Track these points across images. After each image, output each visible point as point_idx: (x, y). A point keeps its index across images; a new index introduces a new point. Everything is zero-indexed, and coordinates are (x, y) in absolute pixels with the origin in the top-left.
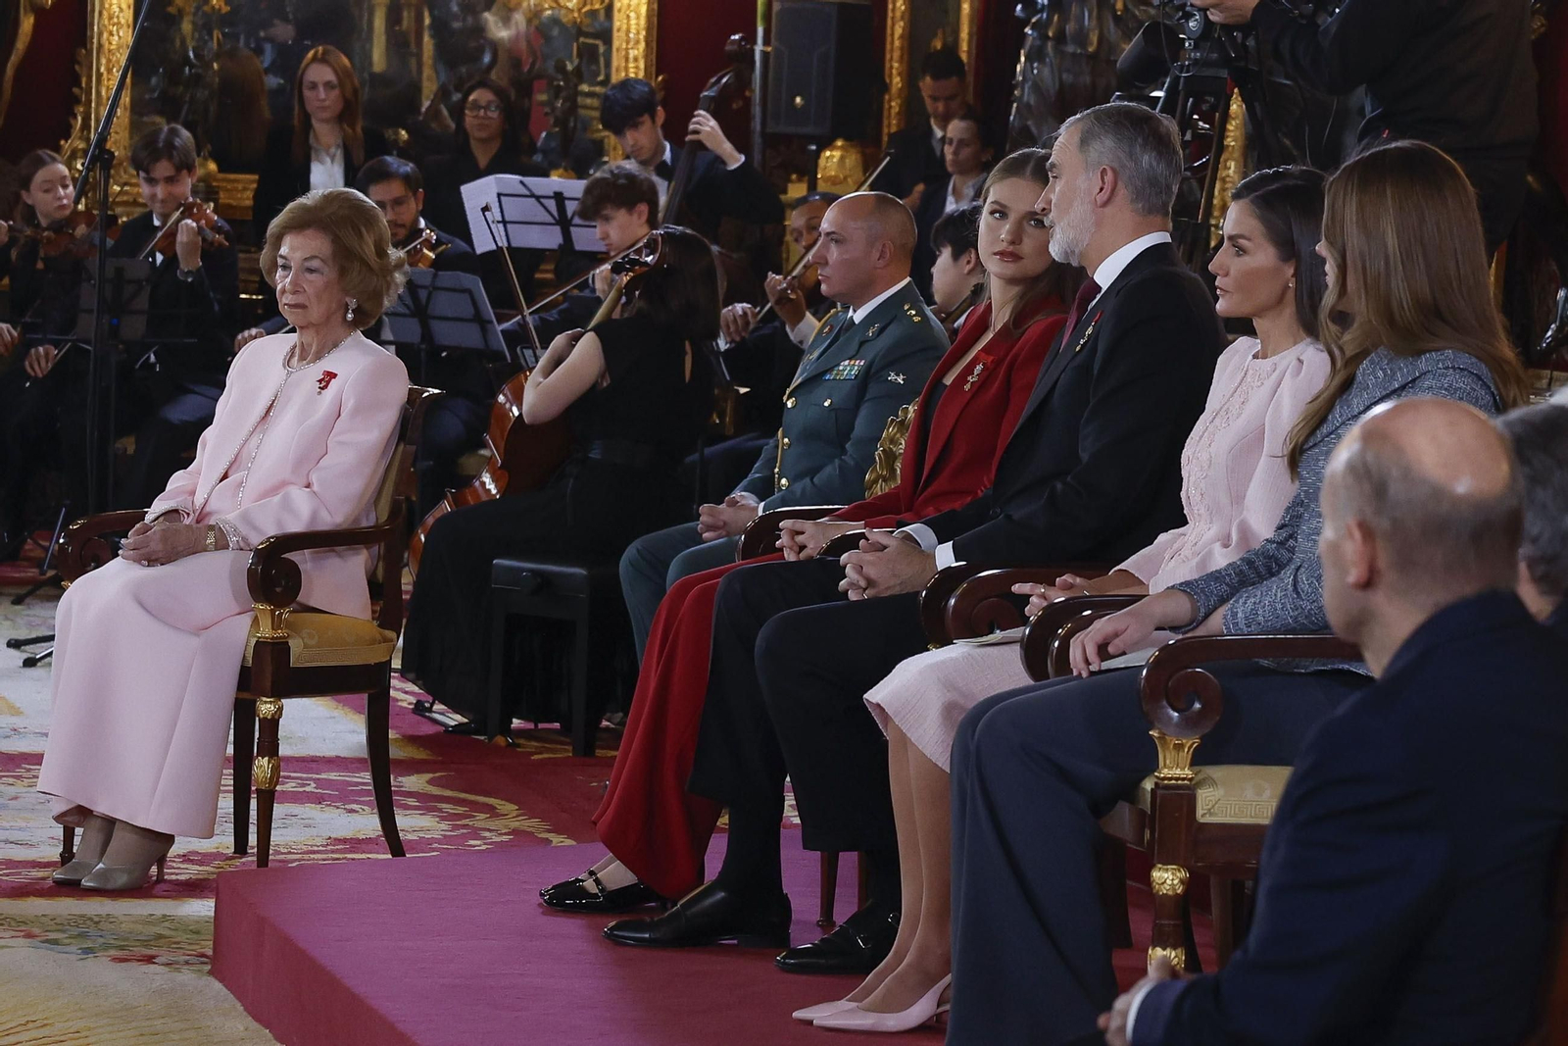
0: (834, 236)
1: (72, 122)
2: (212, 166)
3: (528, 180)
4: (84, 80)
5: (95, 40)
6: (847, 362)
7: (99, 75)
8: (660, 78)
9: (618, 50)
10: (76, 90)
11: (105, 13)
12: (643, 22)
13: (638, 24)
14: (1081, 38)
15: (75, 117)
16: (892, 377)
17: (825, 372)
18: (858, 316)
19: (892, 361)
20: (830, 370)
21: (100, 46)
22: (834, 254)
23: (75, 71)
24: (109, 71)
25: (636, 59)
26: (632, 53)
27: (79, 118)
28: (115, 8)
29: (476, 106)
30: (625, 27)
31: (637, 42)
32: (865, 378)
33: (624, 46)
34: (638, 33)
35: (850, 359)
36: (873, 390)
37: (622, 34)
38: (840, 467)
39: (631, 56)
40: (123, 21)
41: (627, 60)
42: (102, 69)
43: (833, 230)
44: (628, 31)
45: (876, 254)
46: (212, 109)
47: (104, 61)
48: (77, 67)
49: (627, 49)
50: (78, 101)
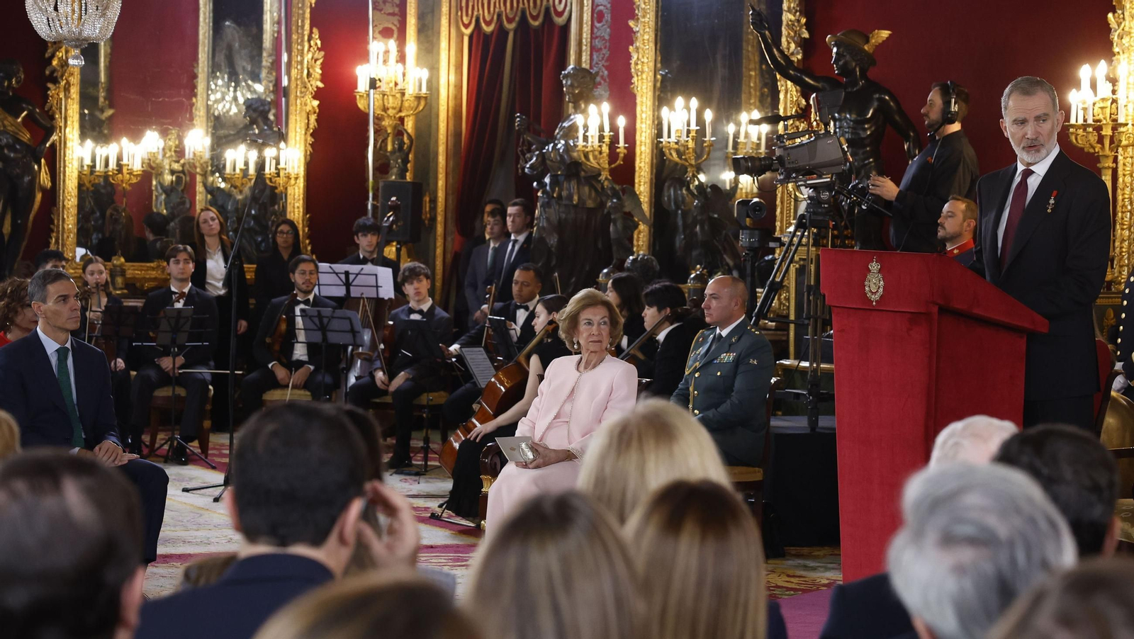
0: (714, 296)
1: (50, 241)
2: (122, 260)
3: (333, 266)
4: (56, 222)
5: (61, 203)
6: (725, 354)
7: (63, 219)
8: (308, 216)
9: (290, 204)
10: (52, 226)
11: (66, 191)
12: (301, 191)
13: (299, 192)
14: (570, 197)
15: (51, 238)
16: (751, 361)
17: (714, 360)
18: (725, 333)
19: (751, 352)
20: (716, 359)
21: (64, 206)
22: (714, 303)
23: (51, 218)
24: (68, 217)
25: (298, 207)
26: (297, 205)
27: (54, 239)
28: (71, 189)
29: (282, 232)
30: (293, 194)
31: (299, 200)
32: (737, 362)
33: (293, 202)
34: (299, 196)
35: (727, 353)
36: (741, 368)
37: (292, 197)
38: (731, 404)
39: (296, 206)
40: (73, 194)
41: (294, 207)
42: (65, 216)
43: (714, 292)
44: (294, 195)
45: (733, 304)
46: (123, 233)
47: (65, 212)
48: (52, 216)
49: (294, 204)
50: (53, 231)
